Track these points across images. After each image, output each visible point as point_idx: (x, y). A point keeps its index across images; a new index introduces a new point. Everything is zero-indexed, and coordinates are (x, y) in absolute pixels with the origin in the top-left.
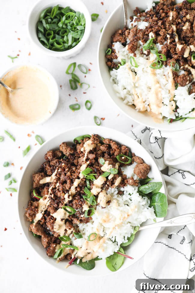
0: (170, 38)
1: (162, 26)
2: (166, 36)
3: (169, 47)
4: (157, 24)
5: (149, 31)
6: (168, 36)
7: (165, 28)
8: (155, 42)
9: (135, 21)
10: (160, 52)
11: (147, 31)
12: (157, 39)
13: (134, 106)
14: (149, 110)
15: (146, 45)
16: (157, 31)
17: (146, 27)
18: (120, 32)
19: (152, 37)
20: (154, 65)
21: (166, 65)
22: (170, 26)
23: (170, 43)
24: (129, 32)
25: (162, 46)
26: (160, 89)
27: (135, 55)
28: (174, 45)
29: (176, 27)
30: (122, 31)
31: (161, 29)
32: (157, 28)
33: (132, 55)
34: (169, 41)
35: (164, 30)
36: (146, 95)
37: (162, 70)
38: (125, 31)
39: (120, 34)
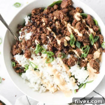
0: (50, 38)
1: (41, 32)
2: (47, 37)
3: (52, 44)
4: (37, 32)
5: (34, 39)
6: (48, 37)
7: (44, 33)
8: (41, 44)
9: (21, 35)
10: (48, 50)
11: (33, 39)
12: (41, 42)
13: (47, 90)
14: (59, 89)
15: (36, 49)
16: (39, 37)
17: (31, 36)
18: (15, 47)
19: (38, 43)
20: (48, 60)
21: (56, 57)
22: (46, 30)
23: (51, 41)
24: (21, 45)
25: (47, 45)
26: (60, 74)
27: (32, 59)
28: (55, 41)
29: (51, 28)
30: (16, 46)
31: (41, 34)
32: (38, 35)
33: (30, 59)
34: (50, 40)
35: (43, 34)
36: (52, 81)
37: (55, 61)
38: (18, 45)
39: (16, 48)
